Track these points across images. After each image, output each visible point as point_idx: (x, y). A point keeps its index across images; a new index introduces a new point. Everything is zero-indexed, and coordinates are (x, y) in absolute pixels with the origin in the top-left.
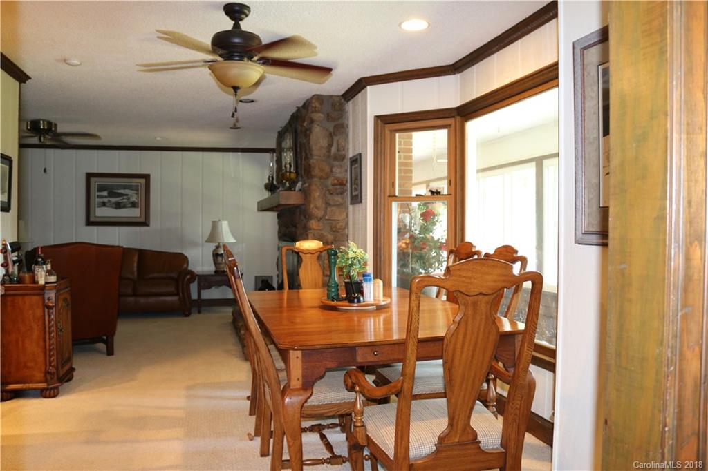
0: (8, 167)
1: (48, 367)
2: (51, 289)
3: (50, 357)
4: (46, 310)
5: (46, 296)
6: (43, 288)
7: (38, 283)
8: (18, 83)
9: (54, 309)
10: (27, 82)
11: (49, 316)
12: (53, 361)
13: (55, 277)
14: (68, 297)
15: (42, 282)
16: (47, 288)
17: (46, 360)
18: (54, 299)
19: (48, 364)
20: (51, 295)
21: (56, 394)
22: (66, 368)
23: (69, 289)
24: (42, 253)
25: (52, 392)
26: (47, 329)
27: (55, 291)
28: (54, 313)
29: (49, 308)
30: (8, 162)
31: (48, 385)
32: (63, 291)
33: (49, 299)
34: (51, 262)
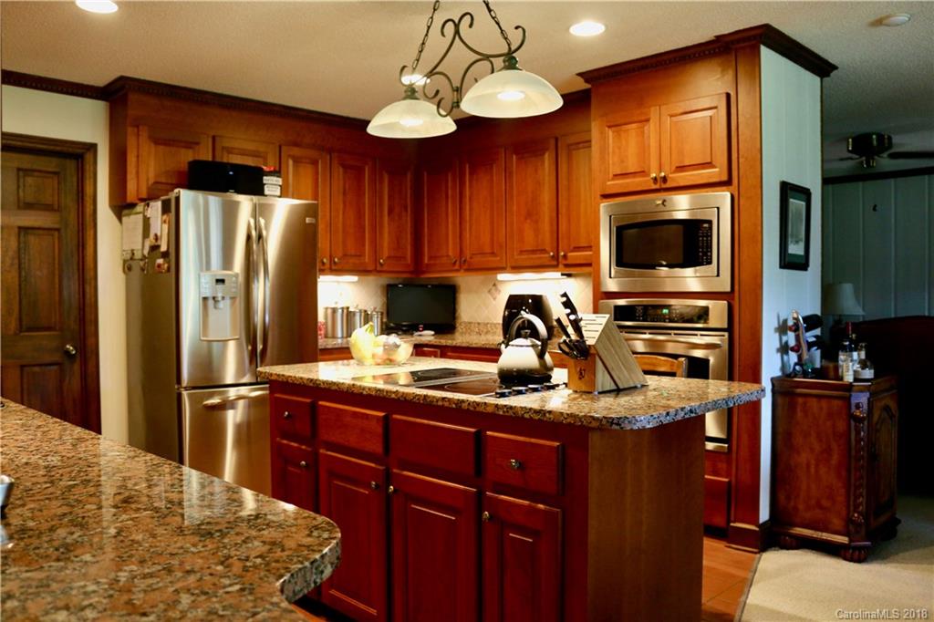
0: (804, 203)
1: (851, 514)
2: (861, 391)
3: (856, 498)
4: (853, 423)
5: (854, 401)
6: (849, 387)
7: (841, 379)
8: (818, 79)
9: (866, 423)
10: (832, 74)
11: (858, 433)
12: (861, 504)
13: (872, 371)
14: (892, 405)
15: (849, 378)
16: (854, 388)
17: (848, 501)
18: (865, 407)
19: (852, 508)
20: (863, 399)
21: (862, 556)
22: (883, 519)
23: (894, 391)
24: (853, 333)
25: (857, 553)
26: (853, 453)
27: (868, 394)
28: (865, 428)
29: (859, 420)
30: (804, 196)
31: (851, 541)
32: (885, 394)
33: (858, 406)
34: (866, 347)
